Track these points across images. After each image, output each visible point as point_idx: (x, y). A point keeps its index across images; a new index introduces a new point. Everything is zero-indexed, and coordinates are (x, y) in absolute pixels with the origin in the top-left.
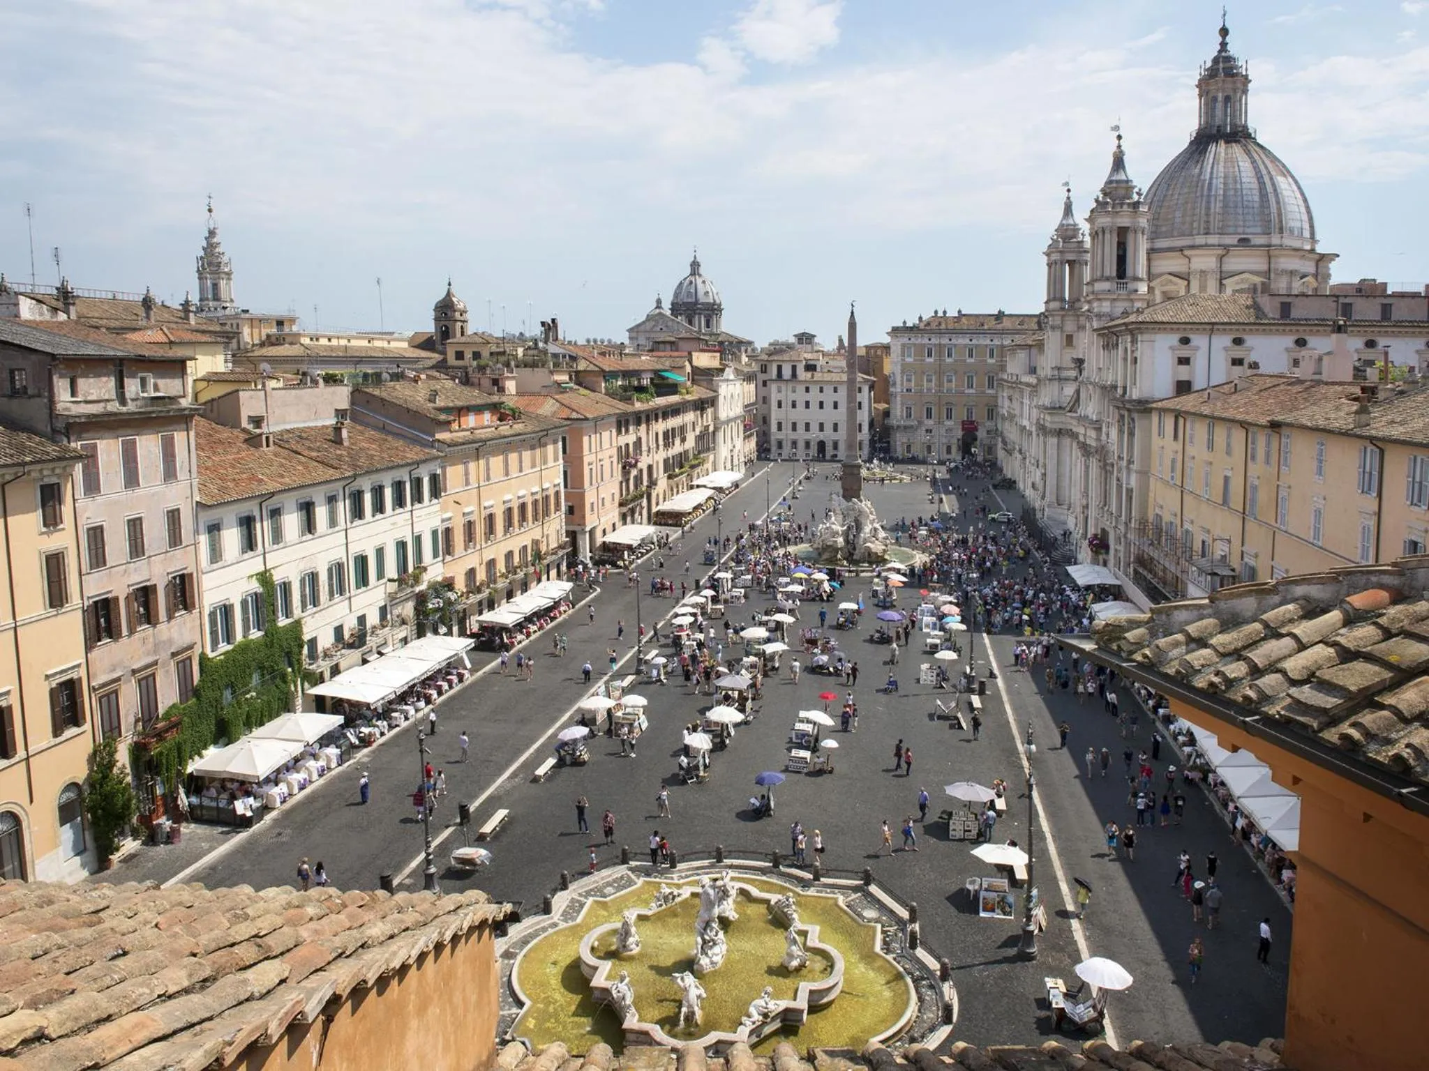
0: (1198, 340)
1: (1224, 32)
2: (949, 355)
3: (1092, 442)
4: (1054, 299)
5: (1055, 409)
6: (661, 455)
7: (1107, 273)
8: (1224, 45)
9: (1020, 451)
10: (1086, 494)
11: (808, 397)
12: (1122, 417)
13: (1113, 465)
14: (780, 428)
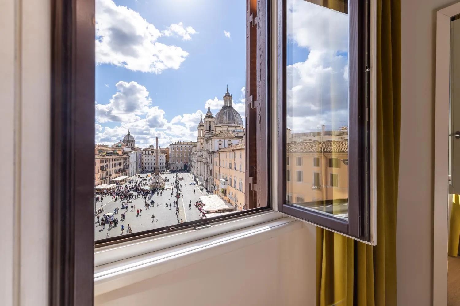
0: (223, 140)
1: (228, 89)
2: (181, 149)
3: (205, 162)
4: (199, 136)
5: (200, 157)
6: (113, 169)
7: (207, 129)
8: (228, 91)
9: (194, 167)
10: (204, 172)
11: (152, 158)
12: (210, 155)
13: (208, 165)
14: (145, 165)
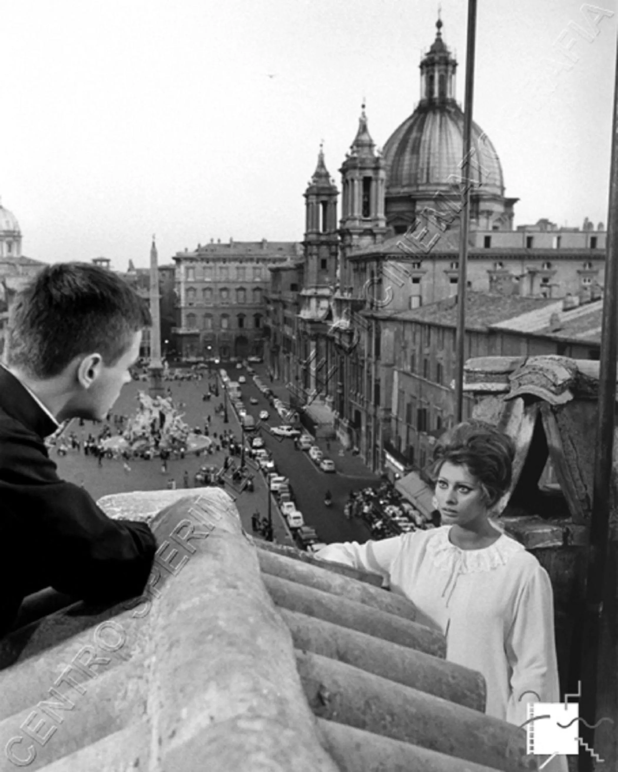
0: (426, 265)
1: (439, 25)
4: (311, 232)
7: (356, 213)
8: (439, 35)
13: (363, 361)
